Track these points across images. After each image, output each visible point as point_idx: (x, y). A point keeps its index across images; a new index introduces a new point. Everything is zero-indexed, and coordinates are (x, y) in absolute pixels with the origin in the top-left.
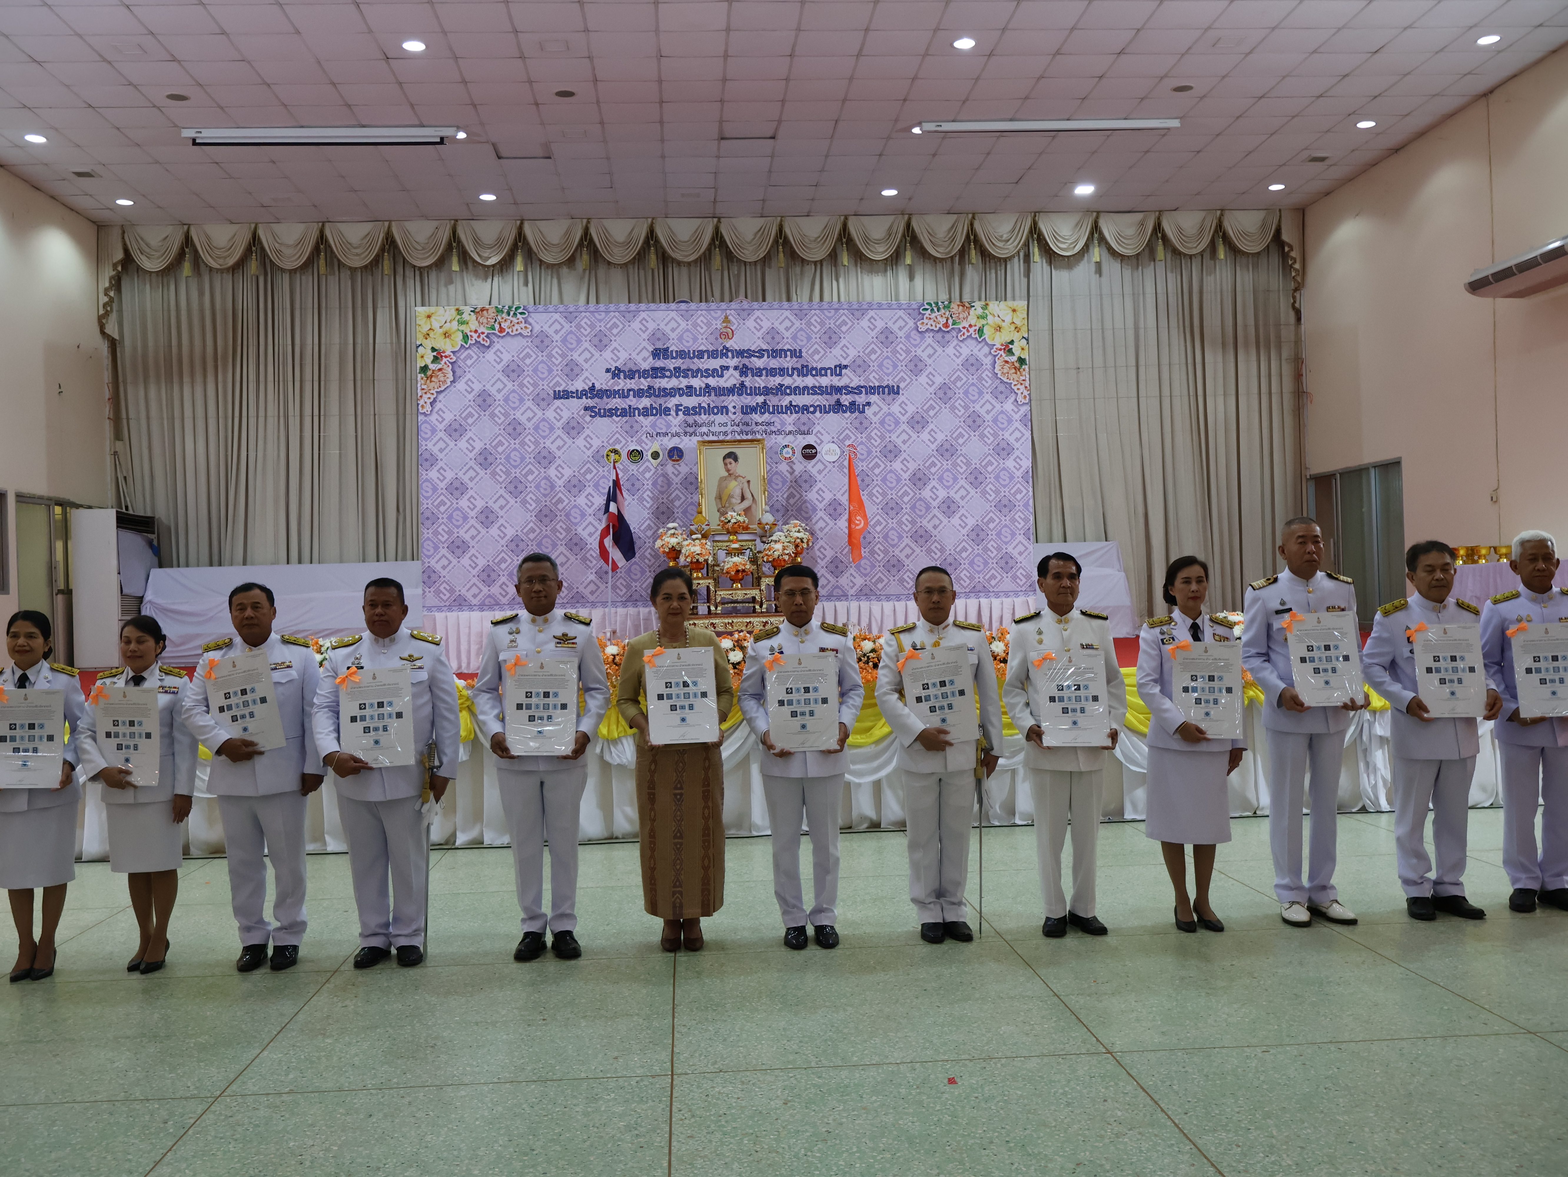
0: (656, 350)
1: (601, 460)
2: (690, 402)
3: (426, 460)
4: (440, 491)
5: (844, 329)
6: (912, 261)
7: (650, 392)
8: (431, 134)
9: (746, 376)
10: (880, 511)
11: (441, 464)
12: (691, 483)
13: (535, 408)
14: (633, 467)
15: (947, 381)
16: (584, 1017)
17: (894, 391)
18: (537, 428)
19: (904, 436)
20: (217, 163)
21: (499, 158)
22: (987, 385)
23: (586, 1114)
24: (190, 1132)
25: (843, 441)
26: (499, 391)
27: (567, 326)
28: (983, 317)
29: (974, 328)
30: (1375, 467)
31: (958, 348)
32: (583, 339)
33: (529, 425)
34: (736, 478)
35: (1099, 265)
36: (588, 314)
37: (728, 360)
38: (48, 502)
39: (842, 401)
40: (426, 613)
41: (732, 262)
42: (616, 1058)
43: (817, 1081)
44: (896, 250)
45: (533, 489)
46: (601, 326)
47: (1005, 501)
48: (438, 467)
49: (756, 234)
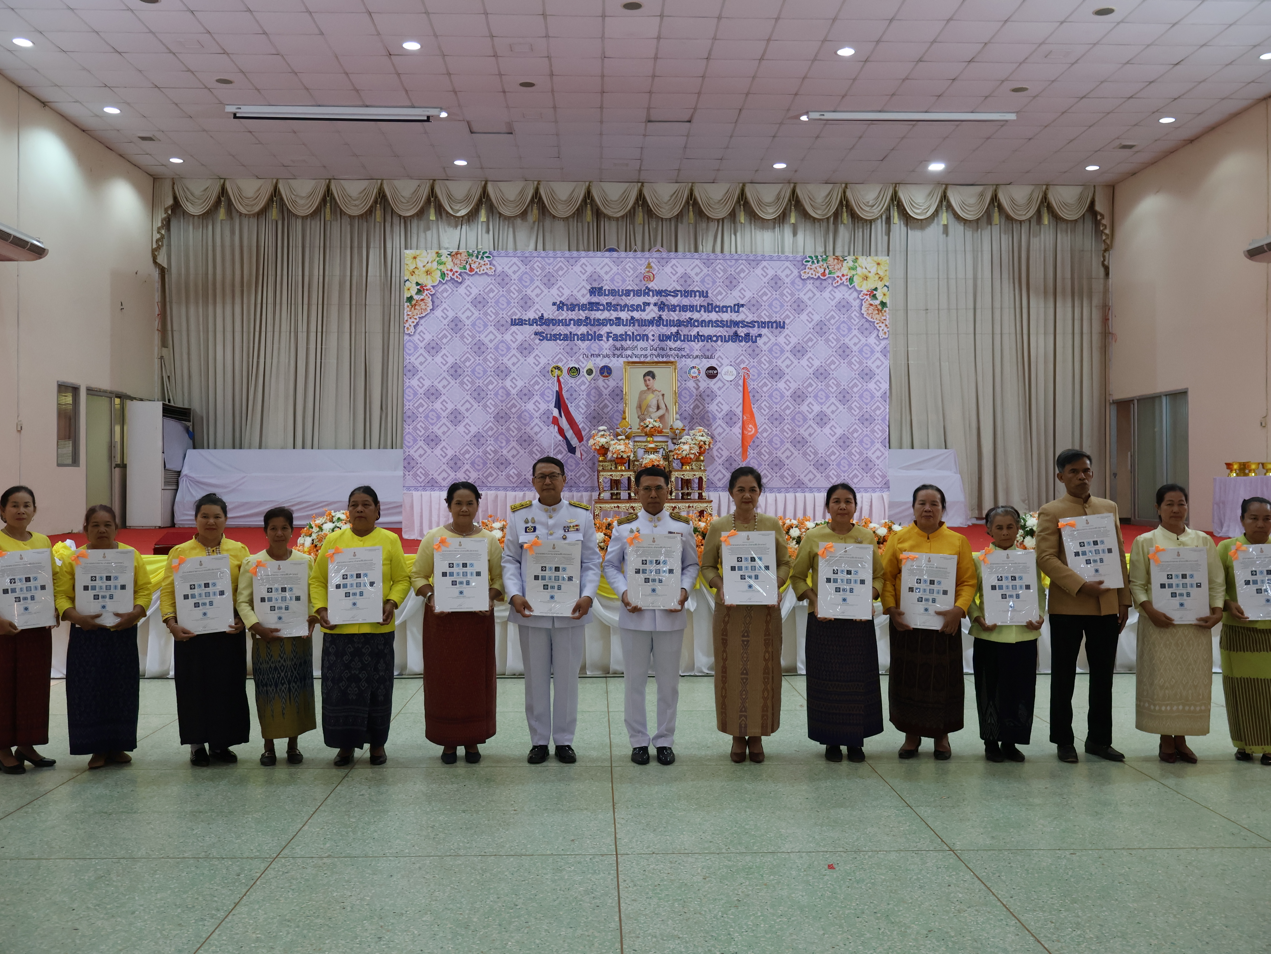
0: (592, 288)
1: (547, 375)
2: (619, 330)
3: (409, 371)
4: (419, 396)
5: (742, 275)
6: (796, 220)
7: (587, 321)
8: (420, 113)
9: (663, 311)
10: (767, 421)
11: (420, 374)
12: (617, 395)
13: (495, 332)
14: (572, 381)
15: (823, 319)
16: (546, 810)
17: (780, 326)
18: (496, 348)
19: (788, 362)
20: (251, 132)
21: (472, 132)
22: (855, 323)
23: (553, 881)
24: (258, 883)
25: (738, 364)
26: (468, 318)
27: (523, 268)
28: (853, 268)
29: (846, 277)
30: (1166, 395)
31: (833, 293)
32: (536, 278)
33: (491, 345)
34: (653, 391)
35: (946, 227)
36: (539, 259)
37: (649, 298)
38: (110, 395)
39: (738, 333)
40: (405, 492)
41: (652, 218)
42: (573, 841)
43: (727, 863)
44: (783, 211)
45: (492, 396)
46: (549, 268)
47: (867, 416)
48: (418, 376)
49: (672, 196)
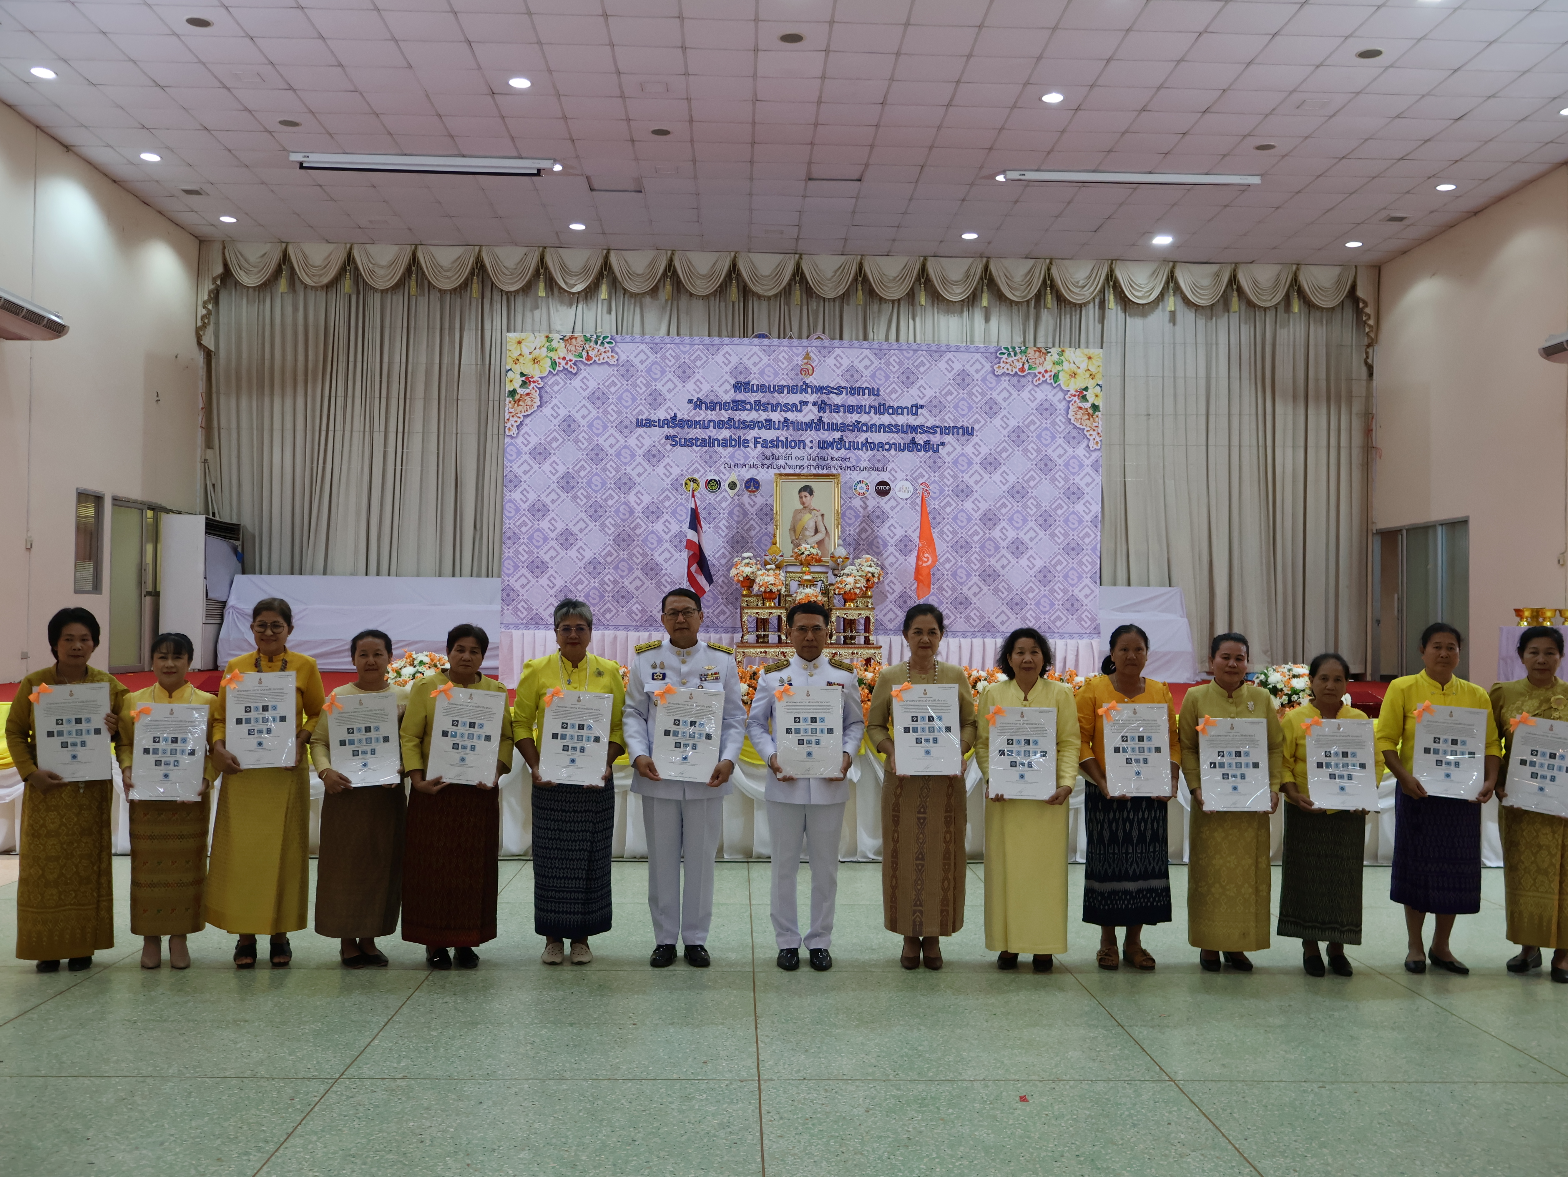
0: (737, 383)
1: (680, 488)
2: (769, 435)
3: (511, 481)
4: (522, 512)
5: (922, 369)
6: (989, 303)
7: (730, 424)
8: (528, 165)
9: (825, 412)
10: (950, 549)
11: (524, 486)
12: (766, 514)
13: (617, 435)
14: (710, 497)
15: (1021, 425)
16: (672, 1024)
17: (968, 432)
18: (618, 455)
19: (977, 477)
20: (321, 186)
21: (592, 190)
22: (1060, 430)
23: (681, 1111)
24: (316, 1109)
25: (916, 479)
26: (584, 417)
27: (652, 357)
28: (1059, 363)
29: (1049, 374)
30: (1442, 525)
31: (1033, 392)
32: (668, 369)
33: (611, 451)
34: (811, 511)
35: (1173, 314)
36: (673, 346)
37: (807, 396)
38: (141, 506)
39: (916, 440)
40: (503, 630)
41: (812, 297)
42: (705, 1062)
43: (895, 1092)
44: (973, 292)
45: (612, 514)
46: (685, 358)
47: (1073, 545)
48: (522, 488)
49: (836, 272)
